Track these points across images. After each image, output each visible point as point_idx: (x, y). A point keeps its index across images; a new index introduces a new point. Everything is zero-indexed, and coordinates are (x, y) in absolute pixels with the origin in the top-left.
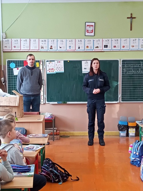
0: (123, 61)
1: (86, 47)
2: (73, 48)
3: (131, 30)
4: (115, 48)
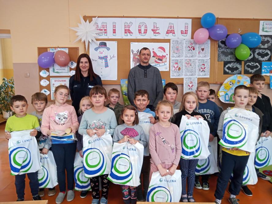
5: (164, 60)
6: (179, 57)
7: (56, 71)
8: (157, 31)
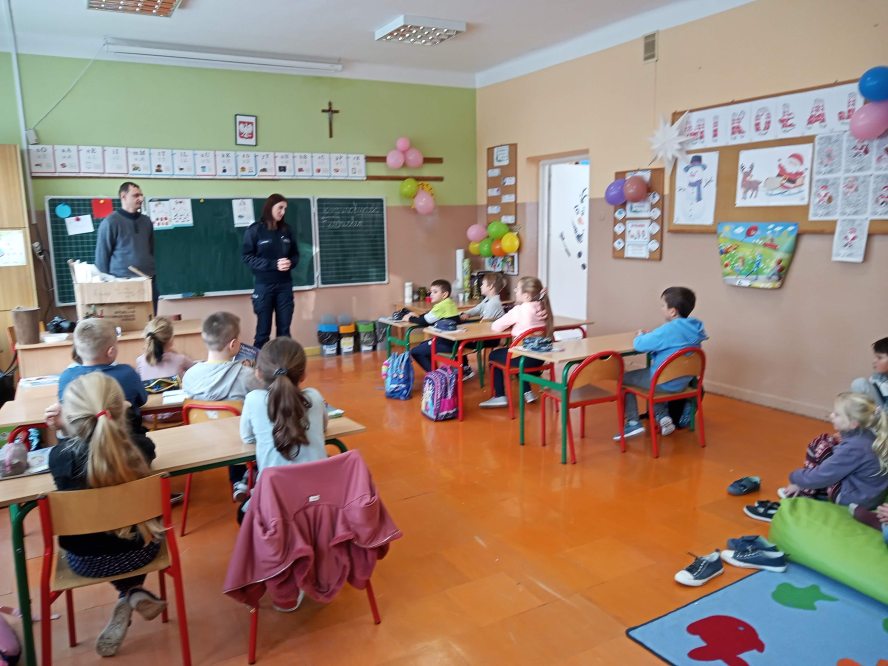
0: (320, 201)
1: (239, 170)
2: (210, 172)
3: (331, 136)
4: (301, 173)
5: (799, 181)
6: (830, 172)
7: (634, 209)
8: (789, 122)
